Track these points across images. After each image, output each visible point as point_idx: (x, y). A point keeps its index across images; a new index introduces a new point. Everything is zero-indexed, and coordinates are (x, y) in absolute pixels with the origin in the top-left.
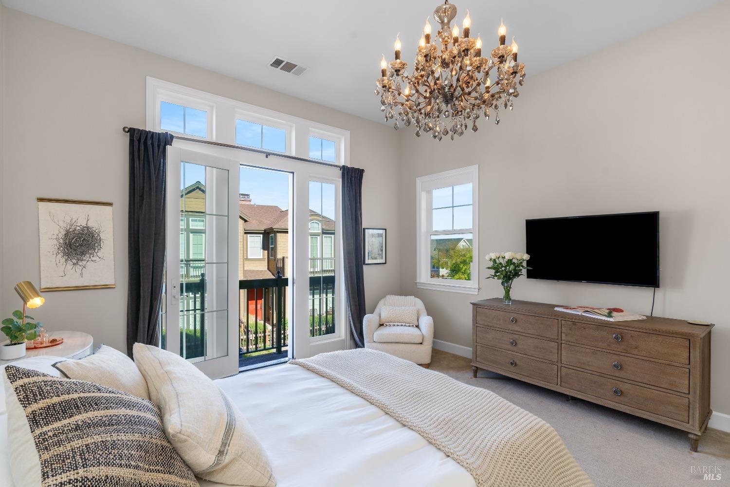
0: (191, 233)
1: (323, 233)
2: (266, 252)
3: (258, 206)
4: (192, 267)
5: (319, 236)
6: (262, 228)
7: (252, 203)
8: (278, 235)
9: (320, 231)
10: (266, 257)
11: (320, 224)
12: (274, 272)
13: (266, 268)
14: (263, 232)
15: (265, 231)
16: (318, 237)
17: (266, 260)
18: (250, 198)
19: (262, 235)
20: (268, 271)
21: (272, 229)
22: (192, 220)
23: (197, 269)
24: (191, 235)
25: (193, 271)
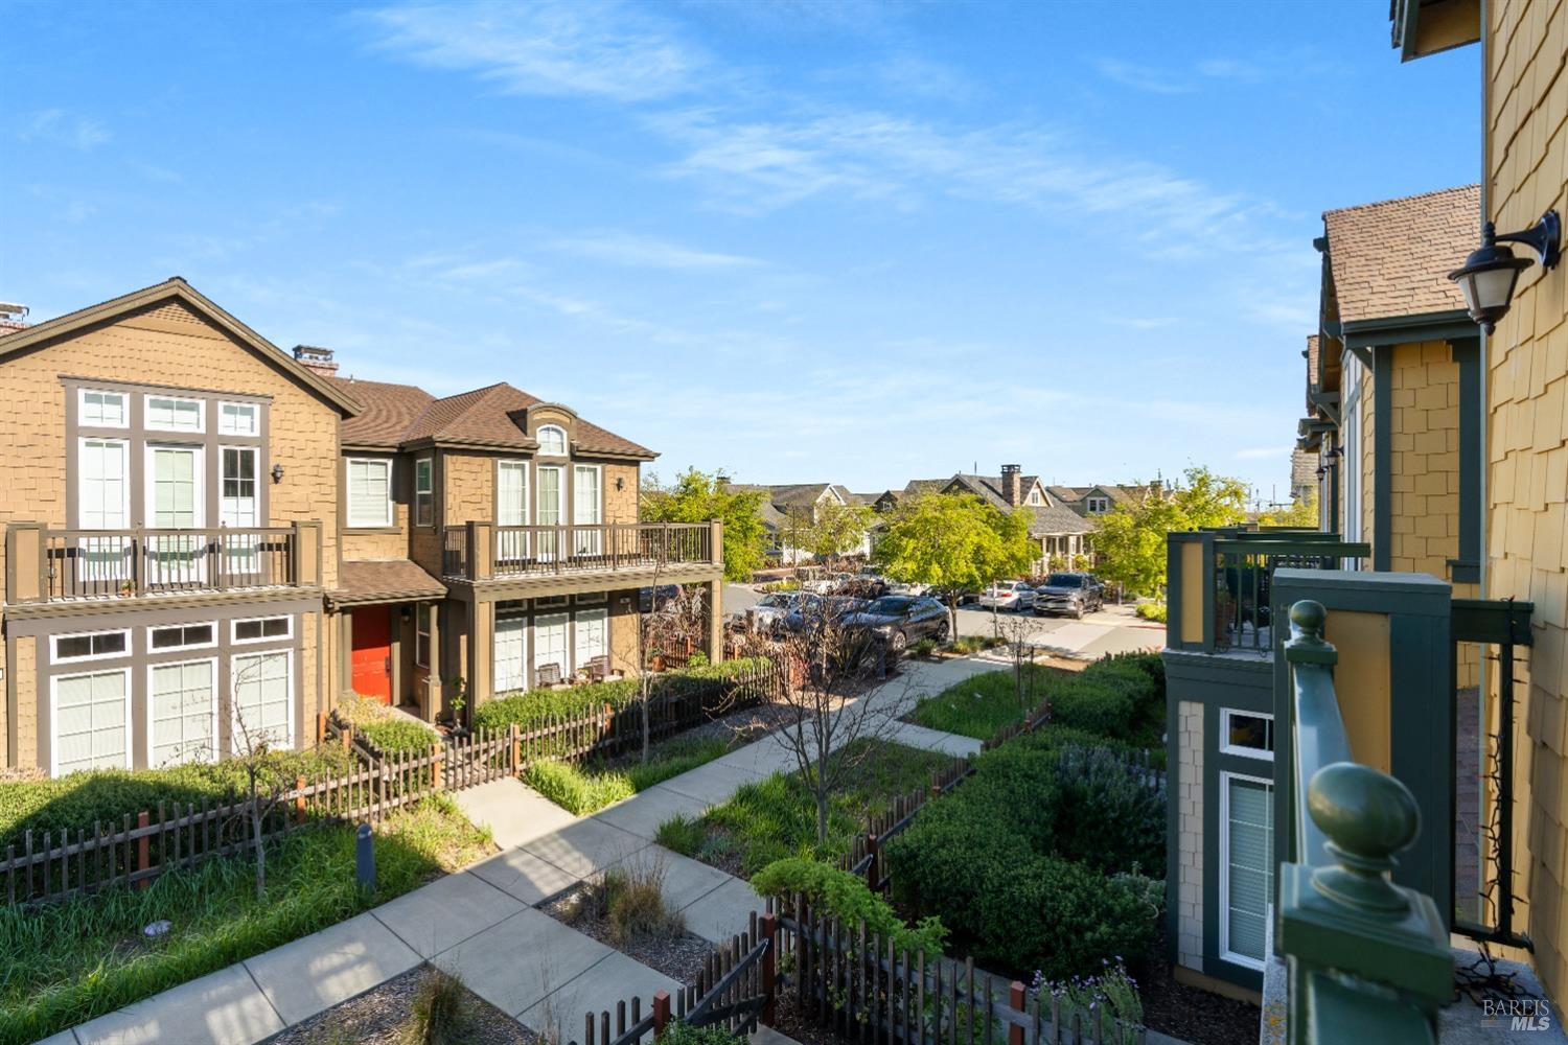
0: (152, 443)
1: (574, 458)
2: (404, 508)
3: (360, 383)
4: (154, 556)
5: (562, 465)
6: (394, 439)
7: (340, 374)
8: (448, 459)
9: (566, 454)
10: (404, 524)
11: (565, 433)
12: (431, 567)
13: (404, 557)
14: (395, 450)
15: (401, 447)
16: (561, 470)
17: (405, 531)
18: (334, 361)
19: (390, 463)
20: (411, 563)
21: (429, 441)
22: (154, 404)
23: (174, 564)
24: (149, 452)
25: (159, 566)
